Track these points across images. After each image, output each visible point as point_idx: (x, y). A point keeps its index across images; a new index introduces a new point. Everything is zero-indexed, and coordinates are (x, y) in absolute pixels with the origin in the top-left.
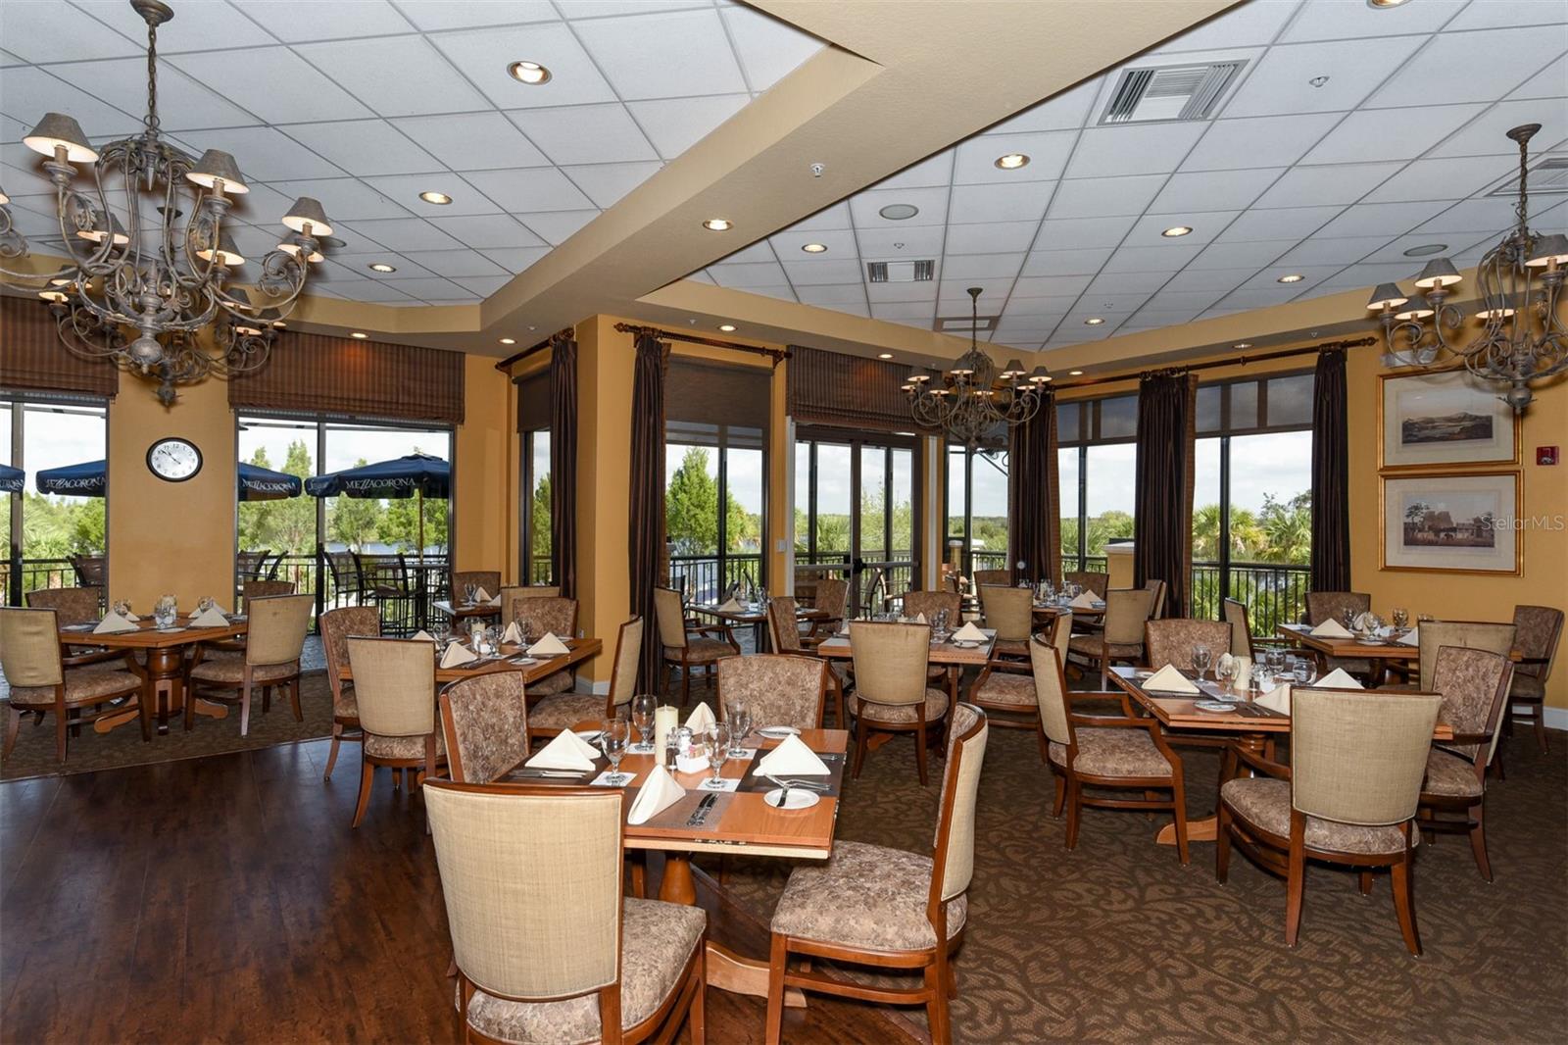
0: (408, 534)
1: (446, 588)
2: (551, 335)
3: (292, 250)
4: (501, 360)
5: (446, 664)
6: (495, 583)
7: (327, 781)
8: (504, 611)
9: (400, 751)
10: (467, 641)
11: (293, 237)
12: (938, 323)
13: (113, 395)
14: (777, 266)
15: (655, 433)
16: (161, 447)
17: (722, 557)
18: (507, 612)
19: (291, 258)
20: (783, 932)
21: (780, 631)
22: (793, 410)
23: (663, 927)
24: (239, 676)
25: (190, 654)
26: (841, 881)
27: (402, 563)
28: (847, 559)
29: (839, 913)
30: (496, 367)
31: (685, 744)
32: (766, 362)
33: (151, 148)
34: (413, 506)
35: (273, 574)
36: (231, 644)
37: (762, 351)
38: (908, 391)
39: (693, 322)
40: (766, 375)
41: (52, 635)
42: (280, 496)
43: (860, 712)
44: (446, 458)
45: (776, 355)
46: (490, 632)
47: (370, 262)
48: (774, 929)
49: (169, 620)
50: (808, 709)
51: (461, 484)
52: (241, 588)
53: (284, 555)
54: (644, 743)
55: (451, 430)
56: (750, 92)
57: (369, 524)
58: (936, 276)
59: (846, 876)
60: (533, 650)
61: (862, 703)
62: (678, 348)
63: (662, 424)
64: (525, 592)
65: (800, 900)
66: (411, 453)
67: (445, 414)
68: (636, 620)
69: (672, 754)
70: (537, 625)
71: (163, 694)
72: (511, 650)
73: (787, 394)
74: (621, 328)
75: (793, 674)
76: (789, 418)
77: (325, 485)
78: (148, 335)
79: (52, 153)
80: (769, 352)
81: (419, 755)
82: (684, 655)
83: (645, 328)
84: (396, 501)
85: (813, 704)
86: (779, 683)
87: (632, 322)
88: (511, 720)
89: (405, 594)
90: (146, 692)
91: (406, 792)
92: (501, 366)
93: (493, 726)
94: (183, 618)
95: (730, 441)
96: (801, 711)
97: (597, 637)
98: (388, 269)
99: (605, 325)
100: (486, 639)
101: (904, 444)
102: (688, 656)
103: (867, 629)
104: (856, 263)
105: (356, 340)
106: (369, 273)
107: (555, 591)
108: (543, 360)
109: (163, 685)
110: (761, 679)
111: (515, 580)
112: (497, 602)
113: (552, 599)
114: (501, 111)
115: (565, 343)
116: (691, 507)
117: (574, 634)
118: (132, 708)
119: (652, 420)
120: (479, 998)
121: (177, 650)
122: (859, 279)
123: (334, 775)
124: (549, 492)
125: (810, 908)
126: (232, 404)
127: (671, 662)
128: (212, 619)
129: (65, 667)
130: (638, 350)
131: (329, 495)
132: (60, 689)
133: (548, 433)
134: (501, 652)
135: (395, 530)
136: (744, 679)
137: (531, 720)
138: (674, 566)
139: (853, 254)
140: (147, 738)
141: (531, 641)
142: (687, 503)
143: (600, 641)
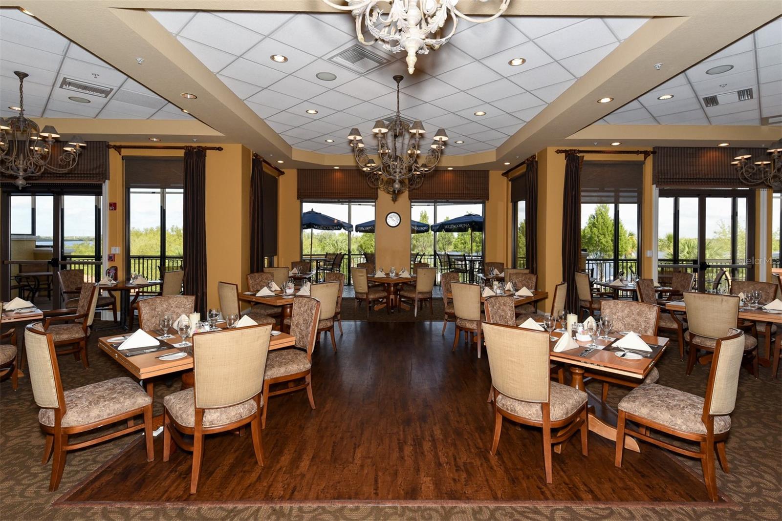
0: (465, 248)
1: (481, 269)
2: (526, 159)
3: (434, 146)
4: (504, 172)
5: (484, 296)
6: (502, 267)
7: (443, 335)
8: (505, 279)
9: (468, 325)
10: (491, 287)
11: (435, 142)
12: (764, 121)
13: (376, 198)
14: (643, 110)
15: (575, 199)
16: (390, 215)
17: (616, 260)
18: (507, 279)
19: (434, 150)
20: (623, 410)
21: (644, 296)
22: (657, 181)
23: (568, 393)
24: (414, 296)
25: (399, 287)
26: (655, 397)
27: (465, 258)
28: (695, 262)
29: (652, 408)
30: (502, 175)
31: (580, 329)
32: (641, 157)
33: (398, 122)
34: (467, 236)
35: (420, 261)
36: (410, 284)
37: (638, 152)
38: (736, 164)
39: (596, 144)
40: (640, 165)
41: (366, 277)
42: (423, 232)
43: (691, 340)
44: (481, 215)
45: (646, 154)
46: (500, 285)
47: (455, 141)
48: (619, 408)
49: (394, 275)
50: (648, 327)
51: (488, 226)
52: (412, 266)
53: (424, 255)
54: (563, 329)
55: (483, 203)
56: (619, 41)
57: (450, 243)
58: (755, 95)
59: (659, 396)
60: (517, 294)
61: (692, 336)
62: (588, 157)
63: (579, 194)
64: (515, 271)
65: (632, 399)
66: (467, 214)
67: (481, 197)
68: (564, 284)
69: (574, 333)
70: (519, 285)
71: (392, 299)
72: (508, 293)
73: (653, 173)
74: (558, 152)
75: (640, 310)
76: (655, 186)
77: (438, 227)
78: (397, 181)
79: (378, 132)
80: (641, 152)
81: (475, 328)
82: (591, 305)
83: (570, 150)
84: (461, 233)
85: (651, 326)
86: (633, 314)
87: (564, 148)
88: (509, 315)
89: (466, 271)
90: (387, 298)
91: (470, 343)
92: (504, 174)
93: (503, 316)
94: (397, 274)
95: (621, 200)
96: (645, 328)
97: (546, 291)
98: (461, 142)
99: (551, 151)
100: (499, 288)
101: (742, 194)
102: (593, 306)
103: (695, 296)
104: (695, 100)
105: (449, 170)
106: (455, 145)
107: (527, 271)
108: (523, 169)
109: (392, 297)
110: (623, 311)
111: (510, 266)
112: (502, 275)
113: (526, 274)
114: (506, 78)
115: (532, 161)
116: (600, 235)
117: (536, 289)
118: (384, 303)
119: (574, 193)
120: (500, 397)
121: (396, 285)
122: (698, 106)
123: (445, 333)
124: (525, 229)
125: (637, 403)
126: (410, 199)
127: (584, 308)
128: (406, 275)
129: (369, 287)
130: (567, 161)
131: (438, 231)
132: (367, 294)
133: (524, 202)
134: (504, 293)
135: (460, 246)
136: (614, 311)
137: (517, 322)
138: (589, 264)
139: (693, 95)
140: (389, 314)
141: (517, 290)
142: (597, 233)
143: (547, 293)
